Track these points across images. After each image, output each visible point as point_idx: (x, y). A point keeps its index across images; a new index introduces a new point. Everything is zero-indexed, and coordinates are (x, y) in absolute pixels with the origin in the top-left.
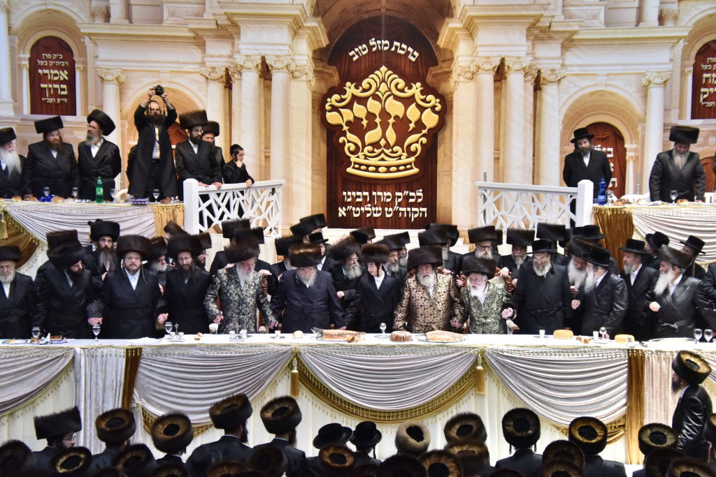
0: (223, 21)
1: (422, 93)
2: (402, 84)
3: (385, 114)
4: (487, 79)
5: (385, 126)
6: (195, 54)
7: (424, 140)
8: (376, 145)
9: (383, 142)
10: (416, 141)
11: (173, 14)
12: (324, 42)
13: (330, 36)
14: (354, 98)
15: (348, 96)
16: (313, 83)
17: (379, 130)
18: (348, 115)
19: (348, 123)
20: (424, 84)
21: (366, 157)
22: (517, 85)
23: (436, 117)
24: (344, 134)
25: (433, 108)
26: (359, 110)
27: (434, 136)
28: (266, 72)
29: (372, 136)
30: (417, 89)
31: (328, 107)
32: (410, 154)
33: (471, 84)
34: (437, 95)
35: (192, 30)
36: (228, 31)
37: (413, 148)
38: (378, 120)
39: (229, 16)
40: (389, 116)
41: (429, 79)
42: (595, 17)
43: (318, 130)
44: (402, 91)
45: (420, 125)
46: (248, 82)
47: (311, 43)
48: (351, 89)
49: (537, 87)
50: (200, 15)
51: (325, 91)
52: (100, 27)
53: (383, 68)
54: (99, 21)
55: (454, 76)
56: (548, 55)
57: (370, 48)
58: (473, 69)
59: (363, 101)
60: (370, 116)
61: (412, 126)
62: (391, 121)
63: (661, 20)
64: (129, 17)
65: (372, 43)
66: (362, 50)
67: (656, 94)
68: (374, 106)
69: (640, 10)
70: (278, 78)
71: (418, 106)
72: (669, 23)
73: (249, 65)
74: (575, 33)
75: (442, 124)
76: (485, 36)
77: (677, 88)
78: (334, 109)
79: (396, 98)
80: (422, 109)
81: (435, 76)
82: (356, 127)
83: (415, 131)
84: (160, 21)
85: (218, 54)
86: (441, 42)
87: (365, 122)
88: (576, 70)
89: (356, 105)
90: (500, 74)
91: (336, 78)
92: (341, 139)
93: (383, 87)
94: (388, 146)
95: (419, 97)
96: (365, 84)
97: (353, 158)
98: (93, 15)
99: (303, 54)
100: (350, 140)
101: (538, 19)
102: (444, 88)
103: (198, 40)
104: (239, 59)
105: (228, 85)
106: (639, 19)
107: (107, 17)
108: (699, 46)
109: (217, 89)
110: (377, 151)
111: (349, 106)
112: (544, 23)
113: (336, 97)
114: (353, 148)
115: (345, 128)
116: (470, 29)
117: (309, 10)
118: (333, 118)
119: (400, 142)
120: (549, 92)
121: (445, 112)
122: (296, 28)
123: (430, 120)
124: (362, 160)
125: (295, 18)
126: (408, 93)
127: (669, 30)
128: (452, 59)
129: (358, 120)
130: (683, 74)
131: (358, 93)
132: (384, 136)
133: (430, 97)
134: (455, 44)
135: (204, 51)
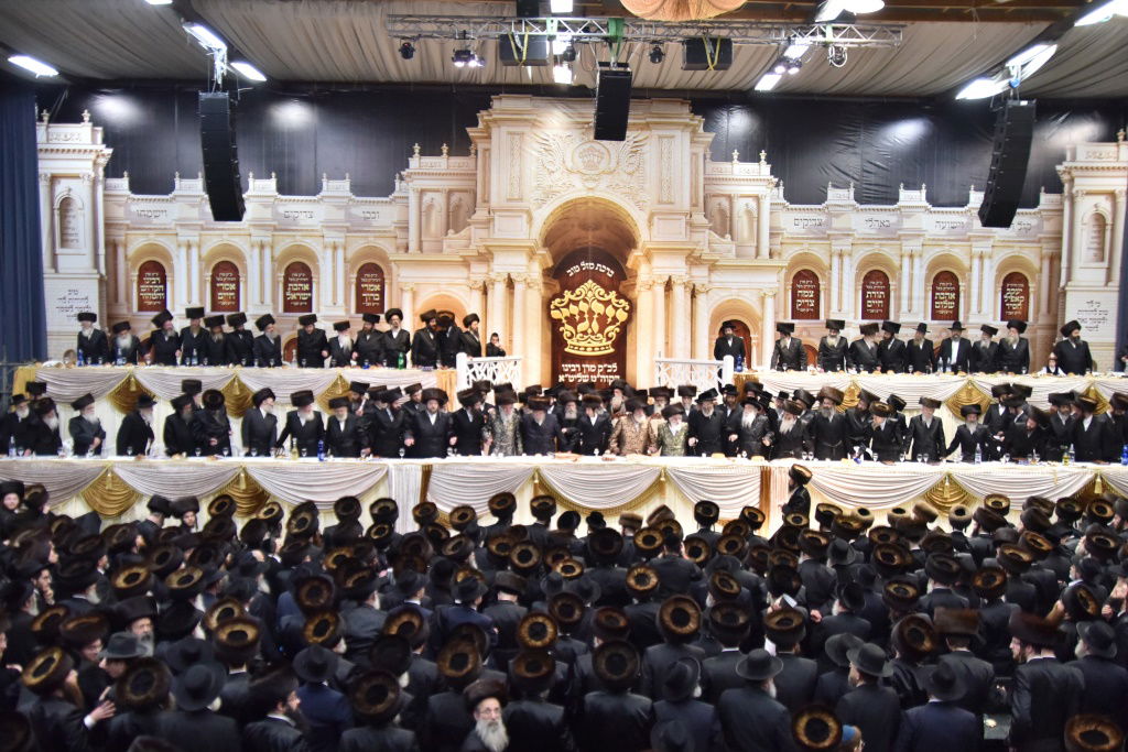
0: (483, 250)
1: (617, 298)
2: (602, 291)
3: (591, 312)
4: (660, 290)
5: (591, 320)
6: (463, 272)
7: (618, 330)
8: (585, 333)
9: (590, 331)
10: (612, 331)
11: (449, 246)
12: (550, 264)
13: (554, 259)
14: (570, 301)
15: (566, 300)
16: (543, 291)
17: (587, 323)
18: (566, 312)
19: (566, 318)
20: (618, 292)
21: (578, 341)
22: (680, 294)
23: (626, 314)
24: (563, 325)
25: (624, 308)
26: (574, 309)
27: (624, 327)
28: (510, 284)
29: (582, 327)
30: (613, 295)
31: (552, 307)
32: (608, 339)
33: (649, 293)
34: (627, 300)
35: (461, 256)
36: (485, 257)
37: (610, 335)
38: (586, 316)
39: (487, 247)
40: (594, 313)
41: (621, 288)
42: (729, 251)
43: (546, 322)
44: (603, 296)
45: (615, 320)
46: (499, 291)
47: (541, 264)
48: (568, 295)
49: (693, 295)
50: (467, 246)
51: (550, 296)
52: (403, 256)
53: (590, 281)
54: (402, 252)
55: (638, 287)
56: (700, 275)
57: (581, 268)
58: (651, 283)
59: (576, 303)
60: (581, 313)
61: (609, 320)
62: (596, 316)
63: (771, 255)
64: (421, 249)
65: (583, 264)
66: (575, 269)
67: (769, 302)
68: (583, 307)
69: (757, 248)
70: (519, 288)
71: (614, 306)
72: (776, 258)
73: (499, 279)
74: (717, 261)
75: (630, 319)
76: (658, 261)
77: (782, 299)
78: (557, 308)
79: (599, 301)
80: (616, 309)
81: (624, 287)
82: (571, 320)
83: (611, 324)
84: (441, 251)
85: (479, 272)
86: (629, 264)
87: (577, 318)
88: (718, 285)
89: (571, 306)
90: (669, 286)
91: (558, 288)
92: (562, 329)
93: (590, 294)
94: (593, 333)
95: (614, 301)
96: (577, 291)
97: (569, 342)
98: (398, 248)
99: (536, 272)
100: (567, 329)
101: (693, 251)
102: (631, 295)
103: (466, 263)
104: (493, 275)
105: (485, 292)
106: (757, 254)
107: (407, 249)
108: (795, 272)
109: (477, 295)
110: (586, 337)
111: (567, 306)
112: (697, 254)
113: (558, 300)
114: (569, 334)
115: (564, 321)
116: (648, 256)
117: (540, 243)
118: (555, 314)
119: (601, 331)
120: (701, 299)
121: (632, 311)
122: (532, 254)
123: (622, 316)
124: (575, 343)
125: (530, 247)
126: (607, 298)
127: (776, 262)
128: (636, 276)
129: (573, 316)
130: (786, 290)
131: (573, 297)
132: (590, 327)
133: (622, 301)
134: (638, 266)
135: (469, 270)
